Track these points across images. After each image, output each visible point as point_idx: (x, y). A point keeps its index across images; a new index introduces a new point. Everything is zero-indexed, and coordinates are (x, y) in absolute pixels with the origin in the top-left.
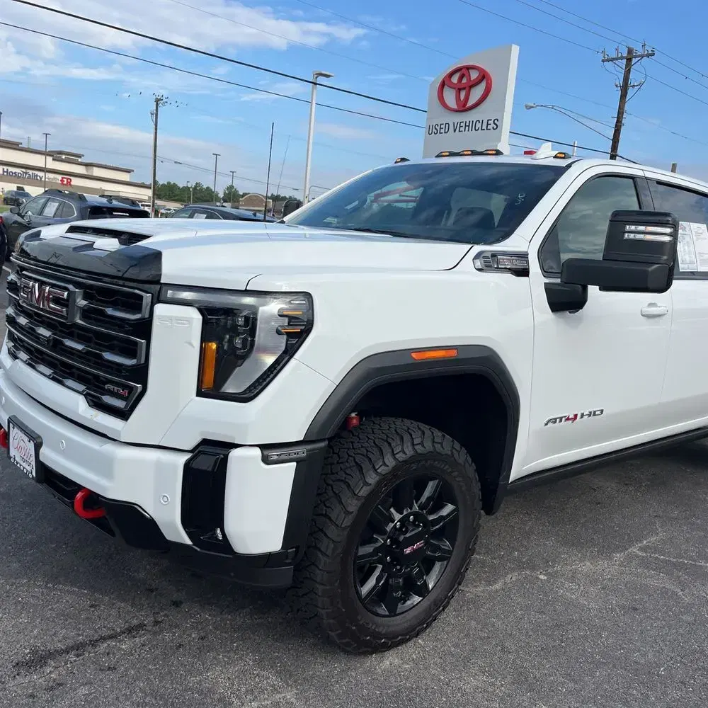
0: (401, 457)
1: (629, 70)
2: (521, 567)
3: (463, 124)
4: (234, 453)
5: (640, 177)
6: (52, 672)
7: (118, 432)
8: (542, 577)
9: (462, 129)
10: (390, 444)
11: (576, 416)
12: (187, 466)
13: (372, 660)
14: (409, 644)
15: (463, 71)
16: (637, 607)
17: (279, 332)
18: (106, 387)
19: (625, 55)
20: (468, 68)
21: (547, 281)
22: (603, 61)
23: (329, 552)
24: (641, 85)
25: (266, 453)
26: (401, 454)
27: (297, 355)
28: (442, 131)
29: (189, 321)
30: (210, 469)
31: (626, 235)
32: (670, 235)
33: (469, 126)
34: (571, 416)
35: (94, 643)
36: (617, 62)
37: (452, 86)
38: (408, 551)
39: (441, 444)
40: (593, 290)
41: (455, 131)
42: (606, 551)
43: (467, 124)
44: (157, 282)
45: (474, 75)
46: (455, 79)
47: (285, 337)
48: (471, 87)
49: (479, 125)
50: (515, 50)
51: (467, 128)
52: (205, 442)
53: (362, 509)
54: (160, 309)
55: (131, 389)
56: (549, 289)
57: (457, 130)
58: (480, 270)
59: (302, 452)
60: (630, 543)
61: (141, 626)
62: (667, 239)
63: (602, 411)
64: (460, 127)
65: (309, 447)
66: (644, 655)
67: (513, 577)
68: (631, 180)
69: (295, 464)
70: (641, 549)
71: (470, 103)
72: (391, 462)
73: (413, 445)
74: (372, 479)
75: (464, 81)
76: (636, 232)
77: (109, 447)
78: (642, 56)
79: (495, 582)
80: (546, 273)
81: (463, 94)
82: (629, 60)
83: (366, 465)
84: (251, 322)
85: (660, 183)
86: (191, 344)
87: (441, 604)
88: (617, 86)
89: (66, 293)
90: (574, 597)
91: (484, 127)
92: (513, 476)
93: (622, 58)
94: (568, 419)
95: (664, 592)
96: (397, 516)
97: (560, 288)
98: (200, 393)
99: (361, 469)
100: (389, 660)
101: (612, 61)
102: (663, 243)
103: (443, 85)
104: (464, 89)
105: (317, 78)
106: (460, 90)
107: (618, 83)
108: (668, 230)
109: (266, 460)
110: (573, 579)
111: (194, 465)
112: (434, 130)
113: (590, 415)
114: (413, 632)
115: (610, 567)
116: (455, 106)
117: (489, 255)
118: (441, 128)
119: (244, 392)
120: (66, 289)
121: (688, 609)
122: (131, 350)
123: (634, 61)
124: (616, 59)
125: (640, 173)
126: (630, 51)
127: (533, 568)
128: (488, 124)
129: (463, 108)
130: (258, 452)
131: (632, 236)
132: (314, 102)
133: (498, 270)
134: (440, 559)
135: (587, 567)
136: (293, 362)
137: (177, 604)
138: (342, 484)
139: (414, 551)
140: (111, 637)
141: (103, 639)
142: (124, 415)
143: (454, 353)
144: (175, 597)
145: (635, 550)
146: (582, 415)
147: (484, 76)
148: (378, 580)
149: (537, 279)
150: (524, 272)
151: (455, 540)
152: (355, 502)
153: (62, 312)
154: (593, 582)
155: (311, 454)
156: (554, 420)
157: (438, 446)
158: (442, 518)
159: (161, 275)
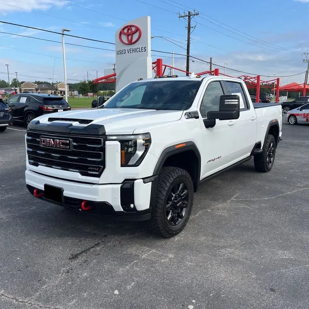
0: (174, 177)
1: (190, 21)
2: (202, 209)
3: (131, 50)
4: (136, 182)
5: (221, 81)
6: (80, 259)
7: (98, 181)
8: (209, 210)
9: (131, 52)
10: (171, 174)
11: (214, 159)
12: (121, 188)
13: (172, 239)
14: (180, 233)
15: (129, 27)
16: (238, 213)
17: (143, 145)
18: (89, 168)
19: (187, 14)
20: (131, 26)
21: (204, 119)
22: (179, 17)
23: (160, 208)
24: (195, 27)
25: (144, 180)
26: (174, 176)
27: (149, 151)
28: (123, 53)
29: (117, 145)
30: (129, 187)
31: (225, 103)
32: (238, 102)
33: (134, 50)
34: (213, 159)
35: (88, 249)
36: (185, 17)
37: (125, 34)
38: (178, 205)
39: (183, 172)
40: (217, 120)
41: (128, 53)
42: (225, 200)
43: (133, 50)
44: (105, 135)
45: (134, 29)
46: (126, 31)
47: (145, 146)
48: (133, 34)
49: (138, 50)
50: (149, 18)
51: (133, 51)
52: (126, 180)
53: (167, 194)
54: (107, 142)
55: (100, 168)
56: (204, 121)
57: (129, 52)
58: (187, 118)
59: (153, 179)
60: (230, 197)
61: (99, 244)
62: (237, 103)
63: (221, 156)
64: (130, 51)
65: (154, 177)
66: (244, 224)
67: (201, 212)
68: (219, 82)
69: (151, 182)
70: (234, 198)
71: (133, 41)
72: (172, 179)
73: (177, 173)
74: (168, 185)
75: (130, 31)
76: (228, 102)
77: (94, 186)
78: (194, 15)
79: (196, 214)
80: (203, 116)
81: (130, 37)
82: (189, 17)
83: (166, 181)
84: (135, 143)
85: (227, 81)
86: (118, 152)
87: (186, 220)
88: (186, 27)
89: (68, 141)
90: (220, 214)
91: (141, 51)
92: (201, 179)
93: (186, 16)
94: (213, 160)
95: (244, 208)
96: (174, 195)
97: (207, 121)
98: (122, 166)
99: (165, 182)
100: (176, 238)
101: (183, 17)
102: (236, 104)
103: (121, 33)
104: (130, 35)
105: (63, 32)
106: (128, 35)
107: (186, 26)
108: (237, 100)
109: (144, 182)
110: (218, 209)
111: (124, 187)
112: (119, 53)
113: (218, 158)
114: (180, 230)
115: (227, 204)
116: (126, 42)
117: (188, 113)
118: (122, 52)
119: (135, 164)
120: (68, 140)
121: (252, 211)
122: (98, 156)
123: (191, 17)
124: (184, 16)
125: (221, 79)
126: (189, 13)
127: (206, 209)
128: (142, 49)
129: (131, 43)
130: (142, 180)
131: (227, 103)
132: (64, 43)
133: (192, 117)
134: (185, 207)
135: (220, 206)
136: (148, 154)
137: (106, 236)
138: (160, 187)
139: (179, 205)
140: (93, 247)
141: (91, 248)
142: (99, 176)
143: (184, 145)
144: (104, 234)
145: (232, 199)
146: (216, 158)
147: (138, 30)
148: (171, 215)
149: (201, 119)
150: (197, 117)
151: (188, 201)
152: (165, 192)
153: (67, 147)
154: (224, 209)
155: (155, 179)
156: (209, 161)
157: (182, 173)
158: (185, 194)
159: (105, 132)
